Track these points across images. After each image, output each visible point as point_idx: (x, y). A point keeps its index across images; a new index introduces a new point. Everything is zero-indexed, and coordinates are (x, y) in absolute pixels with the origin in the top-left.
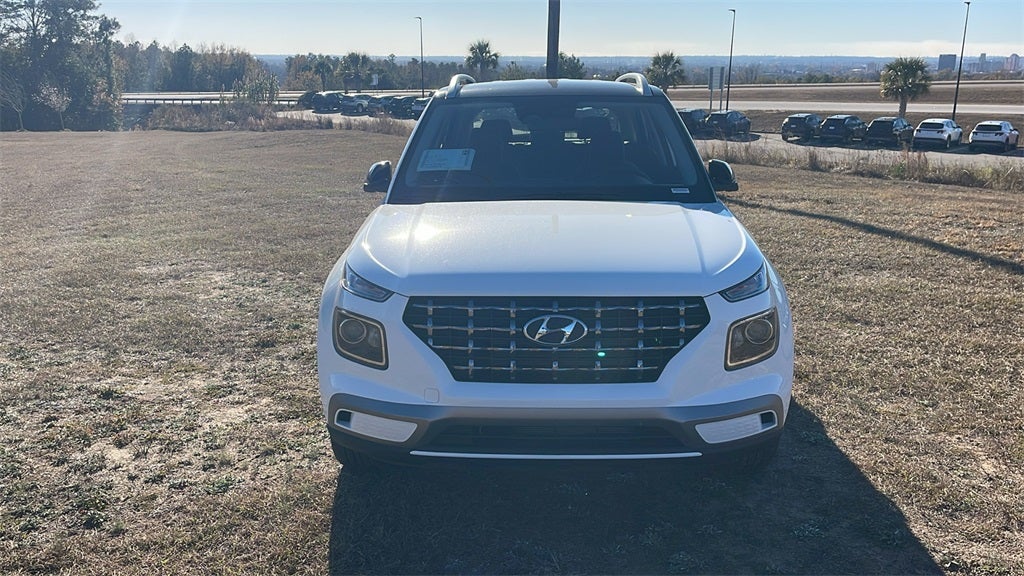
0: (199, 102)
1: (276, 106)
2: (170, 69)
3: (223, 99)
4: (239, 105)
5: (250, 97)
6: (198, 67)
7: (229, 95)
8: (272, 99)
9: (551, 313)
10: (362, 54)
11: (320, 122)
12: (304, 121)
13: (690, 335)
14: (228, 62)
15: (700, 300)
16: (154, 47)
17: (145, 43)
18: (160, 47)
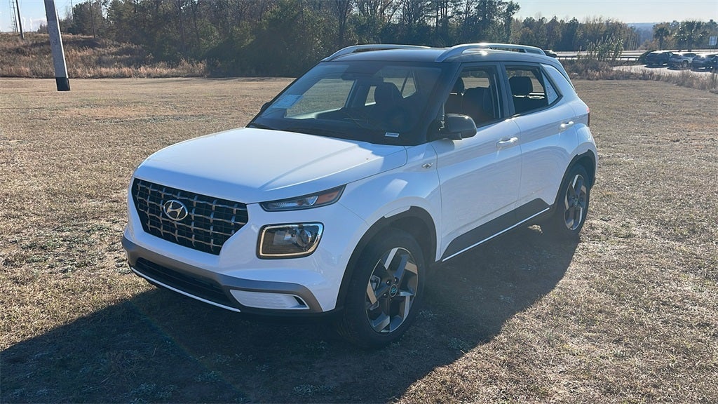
0: (571, 59)
1: (618, 61)
2: (561, 36)
3: (579, 56)
4: (586, 61)
5: (598, 56)
6: (580, 34)
7: (584, 54)
8: (615, 56)
9: (176, 199)
10: (698, 21)
11: (644, 75)
12: (632, 74)
13: (238, 227)
14: (603, 30)
15: (244, 206)
16: (554, 21)
17: (549, 19)
18: (559, 21)
